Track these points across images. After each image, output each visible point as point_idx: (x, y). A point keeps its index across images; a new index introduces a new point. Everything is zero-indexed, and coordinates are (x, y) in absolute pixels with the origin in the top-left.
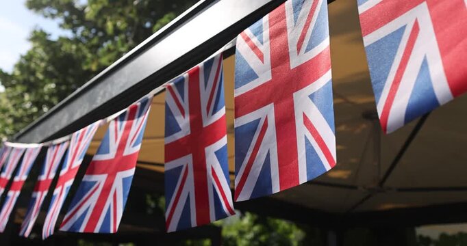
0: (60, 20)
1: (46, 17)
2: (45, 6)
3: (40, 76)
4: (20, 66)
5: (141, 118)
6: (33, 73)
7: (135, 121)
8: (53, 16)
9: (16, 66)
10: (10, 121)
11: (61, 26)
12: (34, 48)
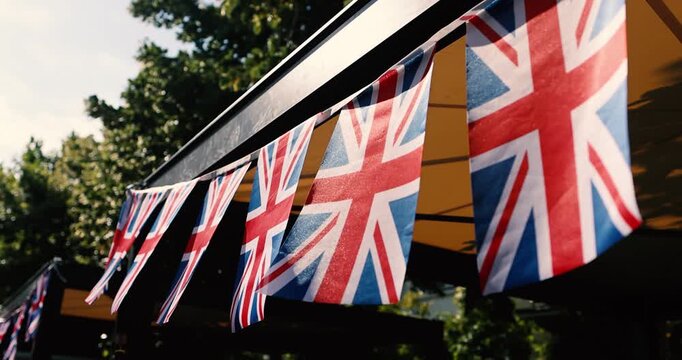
0: (178, 29)
1: (160, 25)
2: (157, 10)
3: (157, 109)
4: (129, 96)
5: (411, 92)
6: (147, 104)
7: (397, 99)
8: (168, 23)
9: (123, 96)
10: (118, 177)
11: (180, 37)
12: (147, 70)
